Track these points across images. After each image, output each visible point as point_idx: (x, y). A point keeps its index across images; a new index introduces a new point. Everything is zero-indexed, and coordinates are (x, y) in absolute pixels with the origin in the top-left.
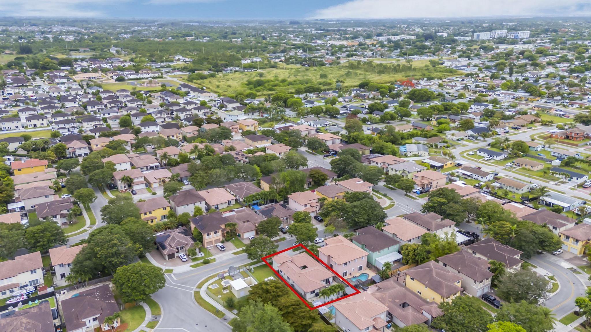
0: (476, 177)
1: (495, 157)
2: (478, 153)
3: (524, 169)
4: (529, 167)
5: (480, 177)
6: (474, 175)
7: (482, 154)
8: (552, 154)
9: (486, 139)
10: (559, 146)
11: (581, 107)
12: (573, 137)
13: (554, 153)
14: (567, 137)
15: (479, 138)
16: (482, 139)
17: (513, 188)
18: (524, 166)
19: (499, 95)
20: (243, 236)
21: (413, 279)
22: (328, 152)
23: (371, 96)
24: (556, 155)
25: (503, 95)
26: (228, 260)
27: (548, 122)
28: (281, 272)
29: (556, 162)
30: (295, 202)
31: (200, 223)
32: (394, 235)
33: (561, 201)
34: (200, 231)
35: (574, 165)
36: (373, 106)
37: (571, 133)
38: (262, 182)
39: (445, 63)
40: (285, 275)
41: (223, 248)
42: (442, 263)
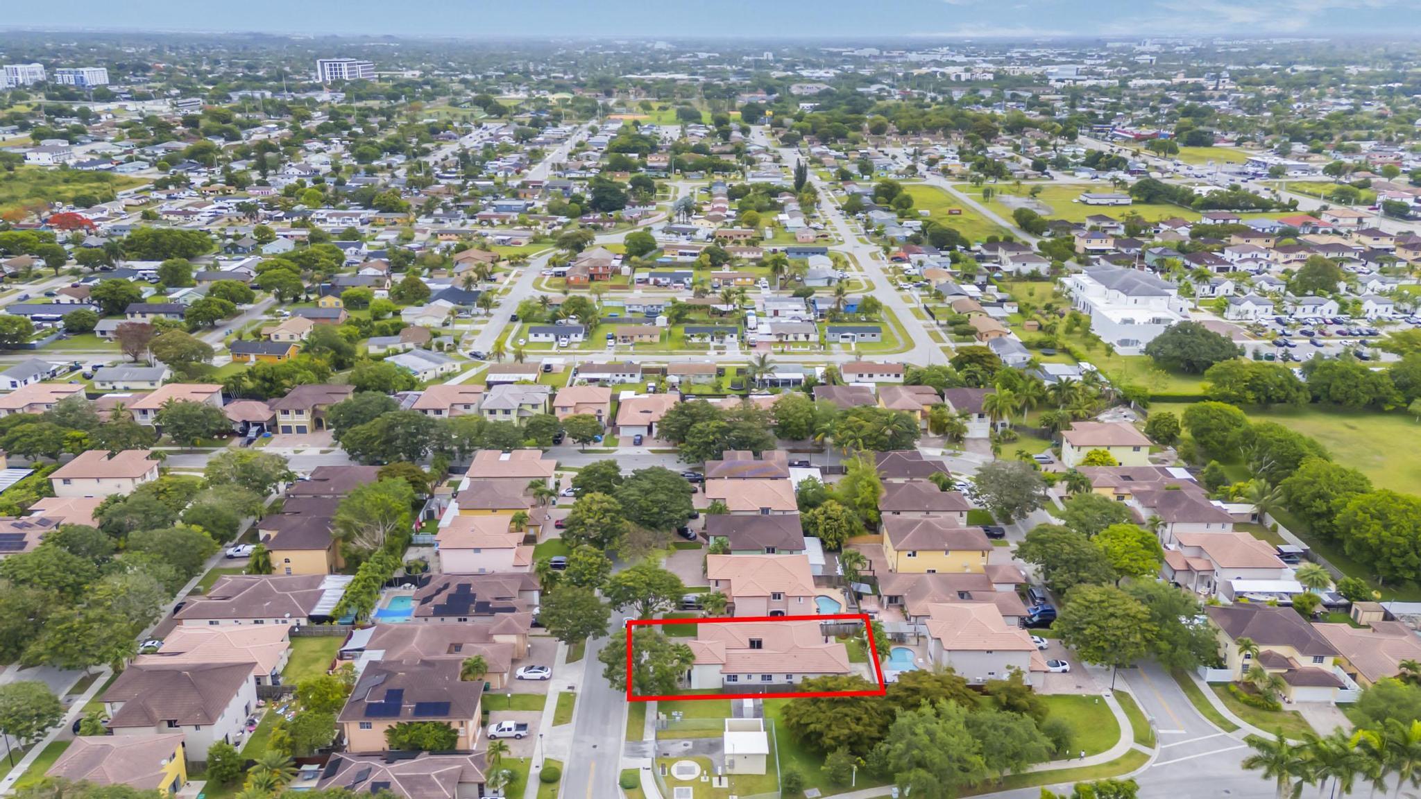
0: (621, 377)
2: (532, 337)
3: (641, 343)
4: (646, 339)
5: (628, 375)
6: (614, 377)
7: (542, 337)
8: (627, 309)
9: (491, 311)
10: (613, 295)
11: (503, 223)
12: (601, 275)
13: (629, 306)
14: (592, 278)
15: (474, 312)
16: (482, 311)
17: (700, 376)
18: (637, 339)
19: (324, 220)
20: (502, 682)
21: (914, 554)
22: (232, 434)
23: (8, 270)
24: (635, 308)
25: (334, 219)
26: (576, 741)
27: (519, 257)
28: (735, 678)
29: (662, 320)
30: (477, 550)
31: (408, 707)
32: (765, 511)
33: (788, 372)
34: (445, 720)
35: (687, 316)
36: (113, 293)
37: (596, 267)
38: (277, 557)
39: (29, 155)
40: (749, 677)
41: (522, 727)
42: (890, 514)
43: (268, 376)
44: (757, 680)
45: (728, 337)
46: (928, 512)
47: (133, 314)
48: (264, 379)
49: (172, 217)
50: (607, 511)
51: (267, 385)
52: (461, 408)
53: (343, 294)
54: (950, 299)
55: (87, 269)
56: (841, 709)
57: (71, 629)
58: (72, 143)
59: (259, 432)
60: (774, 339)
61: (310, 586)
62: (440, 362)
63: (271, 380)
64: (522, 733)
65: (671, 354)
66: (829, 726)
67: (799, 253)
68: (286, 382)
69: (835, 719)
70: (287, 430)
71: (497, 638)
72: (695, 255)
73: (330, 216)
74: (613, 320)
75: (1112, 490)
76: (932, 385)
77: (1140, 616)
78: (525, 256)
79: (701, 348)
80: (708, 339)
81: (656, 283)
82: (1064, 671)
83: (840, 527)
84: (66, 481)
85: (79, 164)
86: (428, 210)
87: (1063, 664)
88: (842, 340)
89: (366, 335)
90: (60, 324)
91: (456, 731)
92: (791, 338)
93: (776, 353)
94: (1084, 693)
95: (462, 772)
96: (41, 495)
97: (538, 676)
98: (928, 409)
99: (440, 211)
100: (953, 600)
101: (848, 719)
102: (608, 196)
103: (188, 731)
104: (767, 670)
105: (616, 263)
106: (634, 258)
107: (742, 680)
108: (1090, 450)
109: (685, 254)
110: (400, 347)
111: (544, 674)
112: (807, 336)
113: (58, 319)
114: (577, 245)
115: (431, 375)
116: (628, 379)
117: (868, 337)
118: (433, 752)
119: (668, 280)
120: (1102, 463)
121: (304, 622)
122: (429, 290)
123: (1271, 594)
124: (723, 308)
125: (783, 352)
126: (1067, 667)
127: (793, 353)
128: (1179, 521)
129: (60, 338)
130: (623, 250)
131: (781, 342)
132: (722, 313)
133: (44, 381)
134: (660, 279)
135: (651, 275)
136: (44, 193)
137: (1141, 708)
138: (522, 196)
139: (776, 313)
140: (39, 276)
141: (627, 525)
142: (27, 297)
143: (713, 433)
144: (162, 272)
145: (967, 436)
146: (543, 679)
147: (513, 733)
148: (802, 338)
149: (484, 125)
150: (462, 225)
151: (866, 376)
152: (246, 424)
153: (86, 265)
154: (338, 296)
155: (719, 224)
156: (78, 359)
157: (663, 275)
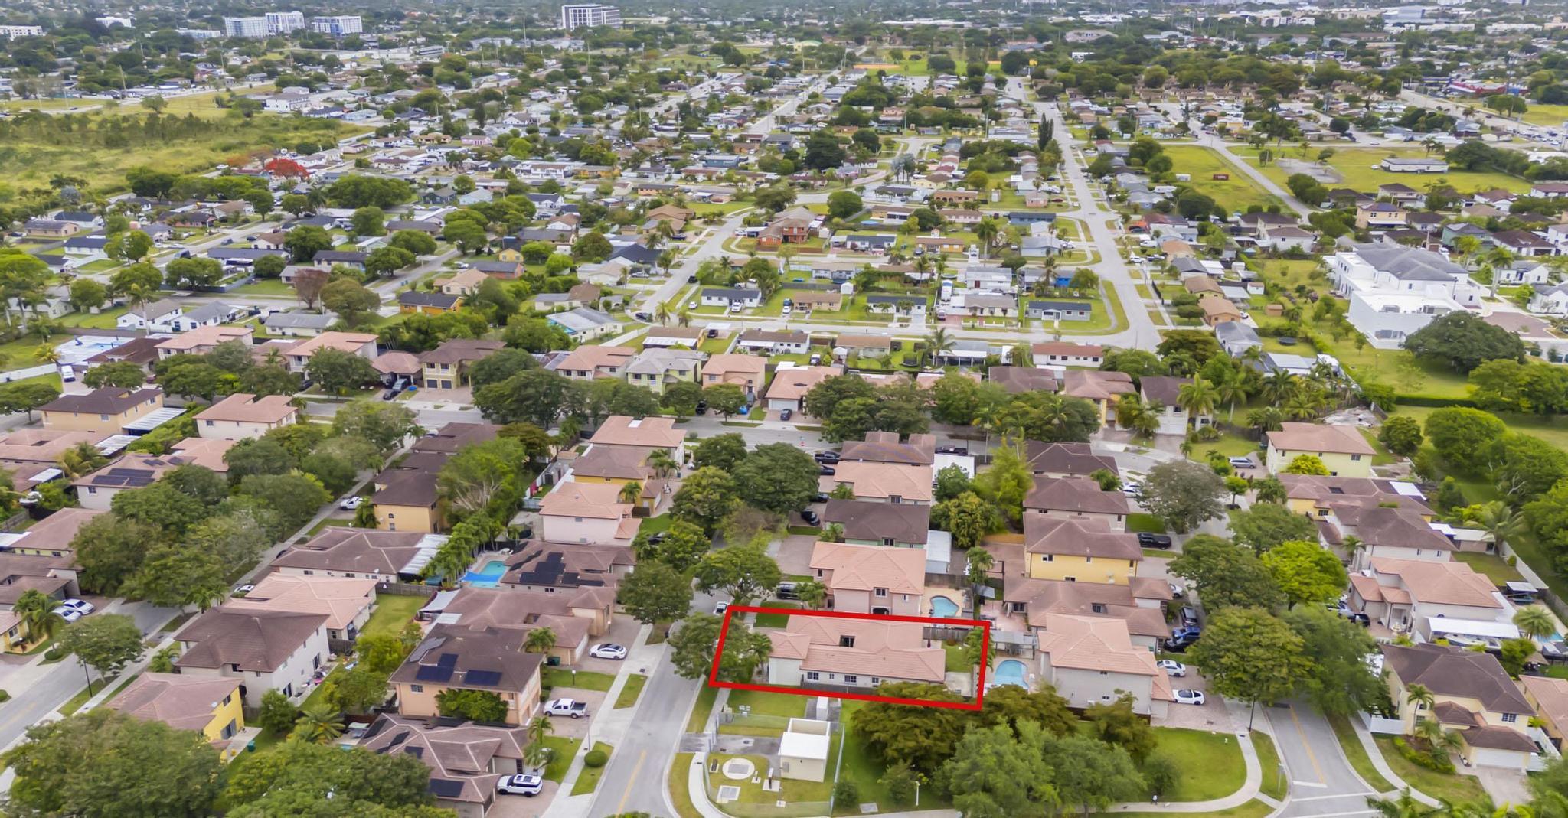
0: (785, 347)
1: (747, 300)
2: (704, 301)
3: (818, 312)
4: (825, 307)
5: (793, 345)
6: (778, 346)
7: (714, 301)
8: (814, 274)
9: (670, 271)
10: (802, 259)
11: (710, 179)
12: (796, 237)
13: (817, 271)
14: (786, 239)
15: (652, 271)
16: (662, 271)
17: (871, 350)
18: (815, 306)
19: (529, 172)
20: (573, 658)
21: (1051, 558)
22: (380, 385)
23: (219, 214)
24: (822, 274)
25: (539, 171)
26: (634, 726)
27: (714, 215)
28: (816, 676)
29: (847, 288)
30: (579, 519)
31: (460, 673)
32: (895, 499)
33: (971, 349)
34: (495, 692)
35: (876, 284)
36: (304, 239)
37: (791, 228)
38: (382, 512)
39: (268, 102)
40: (832, 676)
41: (579, 706)
42: (1036, 512)
43: (424, 327)
44: (839, 681)
45: (914, 310)
46: (1080, 513)
47: (319, 262)
48: (419, 330)
49: (383, 166)
50: (719, 486)
51: (421, 337)
52: (606, 371)
53: (524, 247)
54: (1184, 276)
55: (291, 215)
56: (913, 719)
57: (165, 566)
58: (312, 91)
59: (405, 386)
60: (967, 312)
61: (407, 544)
62: (600, 322)
63: (426, 333)
64: (579, 712)
65: (849, 324)
66: (895, 737)
67: (1022, 219)
68: (440, 335)
69: (903, 729)
70: (432, 384)
71: (575, 611)
72: (905, 217)
73: (535, 167)
74: (798, 285)
75: (1313, 503)
76: (1128, 372)
77: (1289, 647)
78: (721, 214)
79: (882, 319)
80: (892, 310)
81: (854, 247)
82: (1197, 703)
83: (974, 522)
84: (210, 422)
85: (313, 111)
86: (634, 164)
87: (1197, 695)
88: (1044, 318)
89: (537, 291)
90: (251, 269)
91: (506, 703)
92: (986, 313)
93: (965, 328)
94: (1214, 730)
95: (500, 745)
96: (185, 435)
97: (611, 655)
98: (1116, 398)
99: (647, 165)
100: (1083, 613)
101: (917, 731)
102: (824, 152)
103: (248, 678)
104: (851, 671)
105: (815, 224)
106: (836, 220)
107: (824, 679)
108: (1298, 455)
109: (893, 217)
110: (566, 305)
111: (618, 653)
112: (1005, 311)
113: (250, 264)
114: (777, 203)
115: (590, 335)
116: (793, 349)
117: (1075, 315)
118: (478, 722)
119: (867, 244)
120: (1309, 471)
121: (393, 579)
122: (611, 246)
123: (1479, 638)
124: (917, 276)
125: (973, 327)
126: (1201, 699)
127: (985, 329)
128: (1381, 544)
129: (249, 283)
130: (826, 210)
131: (974, 316)
132: (916, 283)
133: (223, 323)
134: (858, 243)
135: (850, 238)
136: (271, 140)
137: (1280, 754)
138: (737, 150)
139: (977, 284)
140: (246, 221)
141: (736, 502)
142: (230, 241)
143: (859, 412)
144: (355, 219)
145: (1158, 431)
146: (616, 658)
147: (569, 712)
148: (998, 312)
149: (719, 75)
150: (667, 180)
151: (1059, 358)
152: (394, 376)
153: (290, 211)
154: (518, 250)
155: (942, 185)
156: (258, 303)
157: (863, 239)
